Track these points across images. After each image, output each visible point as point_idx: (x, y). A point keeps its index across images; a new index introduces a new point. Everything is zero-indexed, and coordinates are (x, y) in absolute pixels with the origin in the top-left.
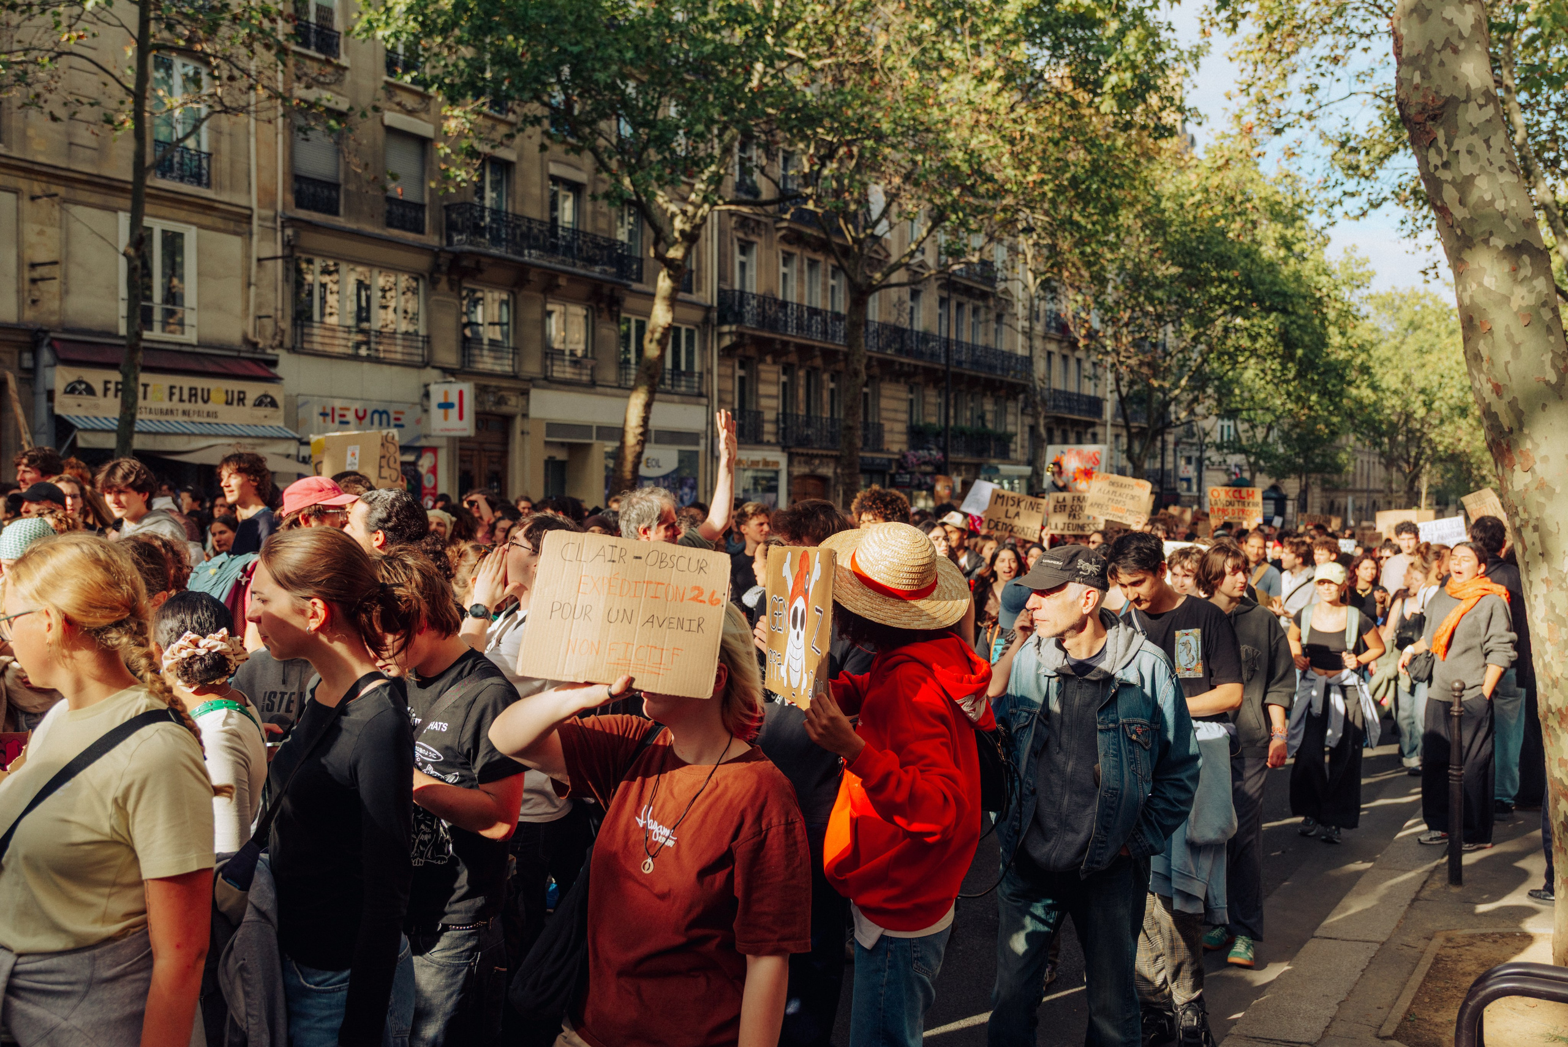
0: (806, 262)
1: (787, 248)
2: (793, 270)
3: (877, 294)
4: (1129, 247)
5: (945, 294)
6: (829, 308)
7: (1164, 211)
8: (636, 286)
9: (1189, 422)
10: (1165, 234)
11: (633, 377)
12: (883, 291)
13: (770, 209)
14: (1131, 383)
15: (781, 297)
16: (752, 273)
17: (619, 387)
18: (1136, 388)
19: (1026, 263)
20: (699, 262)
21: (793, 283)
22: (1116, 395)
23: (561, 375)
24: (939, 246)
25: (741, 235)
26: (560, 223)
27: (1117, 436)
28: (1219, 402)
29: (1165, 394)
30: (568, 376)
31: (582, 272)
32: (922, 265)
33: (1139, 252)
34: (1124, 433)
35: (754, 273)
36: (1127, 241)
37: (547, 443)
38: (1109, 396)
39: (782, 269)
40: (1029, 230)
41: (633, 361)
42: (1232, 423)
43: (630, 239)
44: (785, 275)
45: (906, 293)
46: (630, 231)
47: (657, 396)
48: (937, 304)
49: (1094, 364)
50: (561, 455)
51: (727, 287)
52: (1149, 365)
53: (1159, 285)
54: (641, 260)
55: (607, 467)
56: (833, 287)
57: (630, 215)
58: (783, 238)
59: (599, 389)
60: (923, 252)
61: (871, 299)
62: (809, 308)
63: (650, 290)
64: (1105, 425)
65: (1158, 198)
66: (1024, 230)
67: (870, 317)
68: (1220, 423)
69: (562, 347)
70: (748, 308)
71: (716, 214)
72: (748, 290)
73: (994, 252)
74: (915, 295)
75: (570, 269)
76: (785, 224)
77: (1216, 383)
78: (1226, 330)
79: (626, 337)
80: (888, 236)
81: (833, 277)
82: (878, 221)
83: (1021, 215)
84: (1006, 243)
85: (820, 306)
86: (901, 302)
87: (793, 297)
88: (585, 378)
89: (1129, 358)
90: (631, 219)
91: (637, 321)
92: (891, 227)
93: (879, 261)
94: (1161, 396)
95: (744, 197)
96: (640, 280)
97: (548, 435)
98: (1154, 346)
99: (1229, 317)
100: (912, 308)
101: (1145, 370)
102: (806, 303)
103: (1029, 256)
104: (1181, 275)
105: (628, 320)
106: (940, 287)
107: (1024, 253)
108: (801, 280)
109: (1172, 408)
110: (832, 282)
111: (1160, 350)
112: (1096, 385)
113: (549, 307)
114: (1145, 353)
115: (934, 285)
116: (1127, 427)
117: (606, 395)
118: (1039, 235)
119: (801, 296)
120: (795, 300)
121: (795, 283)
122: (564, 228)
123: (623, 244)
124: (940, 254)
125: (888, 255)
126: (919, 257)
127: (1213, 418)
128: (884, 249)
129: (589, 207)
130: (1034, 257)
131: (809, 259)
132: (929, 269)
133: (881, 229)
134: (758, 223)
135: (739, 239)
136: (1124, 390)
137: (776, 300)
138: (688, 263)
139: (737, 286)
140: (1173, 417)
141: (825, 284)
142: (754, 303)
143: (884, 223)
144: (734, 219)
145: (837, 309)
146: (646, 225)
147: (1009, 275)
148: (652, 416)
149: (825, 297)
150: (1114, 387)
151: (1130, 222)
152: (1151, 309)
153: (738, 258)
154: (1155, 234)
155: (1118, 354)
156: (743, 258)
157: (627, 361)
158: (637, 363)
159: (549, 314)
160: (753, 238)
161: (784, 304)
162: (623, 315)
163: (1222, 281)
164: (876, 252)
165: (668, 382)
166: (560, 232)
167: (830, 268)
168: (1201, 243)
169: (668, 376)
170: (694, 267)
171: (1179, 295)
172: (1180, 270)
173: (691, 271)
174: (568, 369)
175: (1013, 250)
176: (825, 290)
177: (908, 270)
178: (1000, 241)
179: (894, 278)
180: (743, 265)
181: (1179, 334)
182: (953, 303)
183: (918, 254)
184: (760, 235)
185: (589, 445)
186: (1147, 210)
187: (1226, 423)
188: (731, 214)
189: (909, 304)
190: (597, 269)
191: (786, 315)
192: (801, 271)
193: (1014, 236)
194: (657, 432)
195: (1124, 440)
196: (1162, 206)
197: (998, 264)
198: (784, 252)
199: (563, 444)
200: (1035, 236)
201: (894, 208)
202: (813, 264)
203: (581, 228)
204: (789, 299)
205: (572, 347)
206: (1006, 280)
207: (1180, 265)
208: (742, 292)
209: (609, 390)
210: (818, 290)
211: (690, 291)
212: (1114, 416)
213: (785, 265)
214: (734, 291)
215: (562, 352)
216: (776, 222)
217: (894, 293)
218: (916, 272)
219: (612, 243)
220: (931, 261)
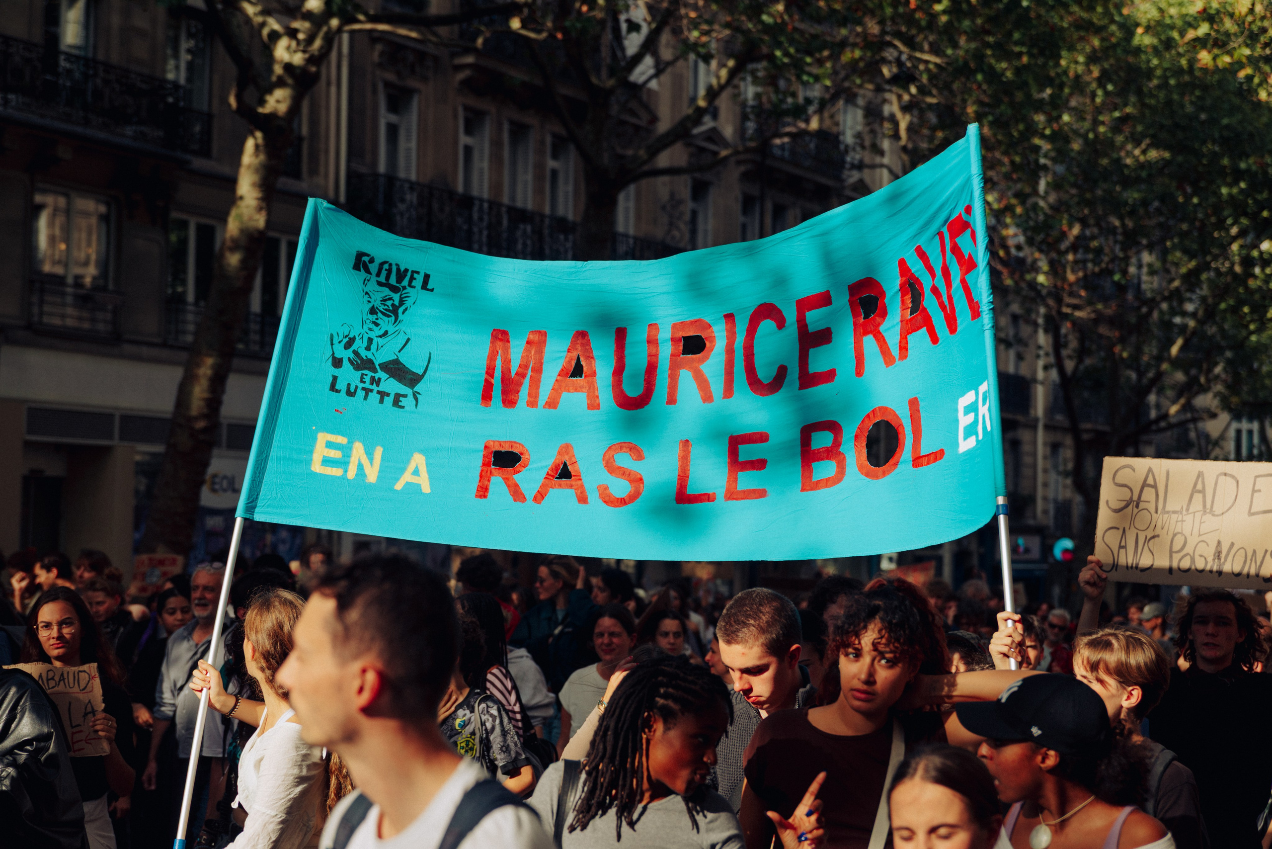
0: (506, 127)
1: (472, 101)
2: (482, 144)
3: (632, 188)
4: (1079, 114)
5: (754, 191)
6: (547, 210)
7: (1138, 50)
8: (198, 163)
9: (1182, 424)
10: (1139, 93)
11: (191, 328)
12: (644, 182)
13: (443, 31)
14: (1081, 353)
15: (460, 189)
16: (409, 144)
17: (164, 345)
18: (1088, 361)
19: (896, 136)
20: (314, 122)
21: (482, 164)
22: (1054, 374)
23: (57, 321)
24: (744, 104)
25: (391, 77)
26: (63, 48)
27: (1055, 447)
28: (1233, 387)
29: (1141, 374)
30: (69, 322)
31: (102, 135)
32: (714, 136)
33: (1096, 123)
34: (1069, 441)
35: (413, 144)
36: (1073, 103)
37: (28, 444)
38: (1040, 375)
39: (464, 140)
40: (903, 78)
41: (191, 297)
42: (1255, 426)
43: (189, 80)
44: (468, 150)
45: (683, 186)
46: (190, 66)
47: (236, 362)
48: (737, 207)
49: (1015, 318)
50: (54, 468)
51: (363, 170)
52: (1112, 322)
53: (1127, 182)
54: (210, 116)
55: (137, 492)
56: (554, 173)
57: (190, 35)
58: (466, 84)
59: (128, 348)
60: (715, 116)
61: (621, 197)
62: (511, 210)
63: (226, 170)
64: (1033, 427)
65: (1129, 28)
66: (895, 80)
67: (620, 228)
68: (1235, 425)
69: (59, 270)
70: (402, 207)
71: (345, 37)
72: (402, 174)
73: (840, 118)
74: (699, 191)
75: (79, 129)
76: (470, 59)
77: (1229, 354)
78: (1248, 262)
79: (179, 254)
80: (653, 84)
81: (555, 156)
82: (637, 59)
83: (890, 54)
84: (861, 102)
85: (530, 206)
86: (675, 201)
87: (481, 188)
88: (101, 327)
89: (1076, 307)
90: (192, 43)
91: (200, 228)
92: (660, 69)
93: (637, 128)
94: (1134, 376)
95: (397, 9)
96: (206, 153)
97: (30, 431)
98: (1121, 289)
99: (1249, 239)
100: (694, 214)
101: (1103, 330)
102: (506, 200)
103: (903, 126)
104: (1167, 163)
105: (184, 225)
106: (746, 177)
107: (893, 119)
108: (496, 159)
109: (1152, 398)
110: (551, 164)
111: (1130, 296)
112: (1020, 357)
113: (38, 198)
114: (1105, 300)
115: (733, 174)
116: (1074, 431)
117: (139, 358)
118: (922, 90)
119: (496, 187)
120: (486, 195)
121: (486, 165)
122: (69, 57)
123: (176, 85)
124: (745, 117)
125: (654, 119)
126: (708, 123)
127: (1224, 417)
128: (647, 108)
129: (116, 20)
130: (910, 129)
131: (512, 123)
132: (726, 145)
133: (643, 71)
134: (422, 56)
135: (387, 85)
136: (1069, 365)
137: (452, 193)
138: (295, 125)
139: (382, 168)
140: (1153, 414)
141: (540, 167)
142: (411, 197)
143: (648, 61)
144: (379, 47)
145: (561, 211)
146: (221, 50)
147: (868, 158)
148: (226, 398)
149: (539, 191)
150: (1052, 359)
151: (1080, 69)
152: (1117, 223)
153: (385, 118)
154: (1122, 93)
155: (1059, 301)
156: (393, 118)
157: (180, 299)
158: (196, 304)
159: (40, 208)
160: (412, 83)
161: (467, 201)
162: (175, 215)
163: (1238, 175)
164: (633, 113)
165: (256, 337)
166: (63, 63)
167: (549, 139)
168: (1202, 109)
169: (254, 327)
170: (305, 131)
171: (1163, 199)
172: (1167, 155)
173: (300, 139)
174: (70, 311)
175: (873, 114)
176: (539, 177)
177: (688, 145)
178: (851, 99)
179: (664, 160)
180: (393, 131)
181: (1164, 270)
182: (769, 206)
183: (707, 119)
184: (425, 79)
185: (105, 452)
186: (1108, 50)
187: (1245, 425)
188: (374, 37)
189: (690, 205)
190: (129, 131)
191: (469, 220)
192: (496, 144)
193: (879, 90)
194: (230, 426)
195: (1068, 453)
196: (1136, 41)
197: (849, 138)
198: (466, 108)
199: (58, 448)
200: (913, 90)
201: (665, 37)
202: (519, 132)
203: (101, 57)
204: (475, 193)
205: (78, 271)
206: (860, 166)
207: (1166, 147)
208: (391, 178)
209: (145, 351)
210: (526, 177)
211: (297, 175)
212: (1050, 411)
213: (469, 131)
214: (376, 175)
215: (59, 280)
216: (453, 55)
217: (662, 186)
218: (702, 150)
219: (159, 86)
220: (728, 131)
